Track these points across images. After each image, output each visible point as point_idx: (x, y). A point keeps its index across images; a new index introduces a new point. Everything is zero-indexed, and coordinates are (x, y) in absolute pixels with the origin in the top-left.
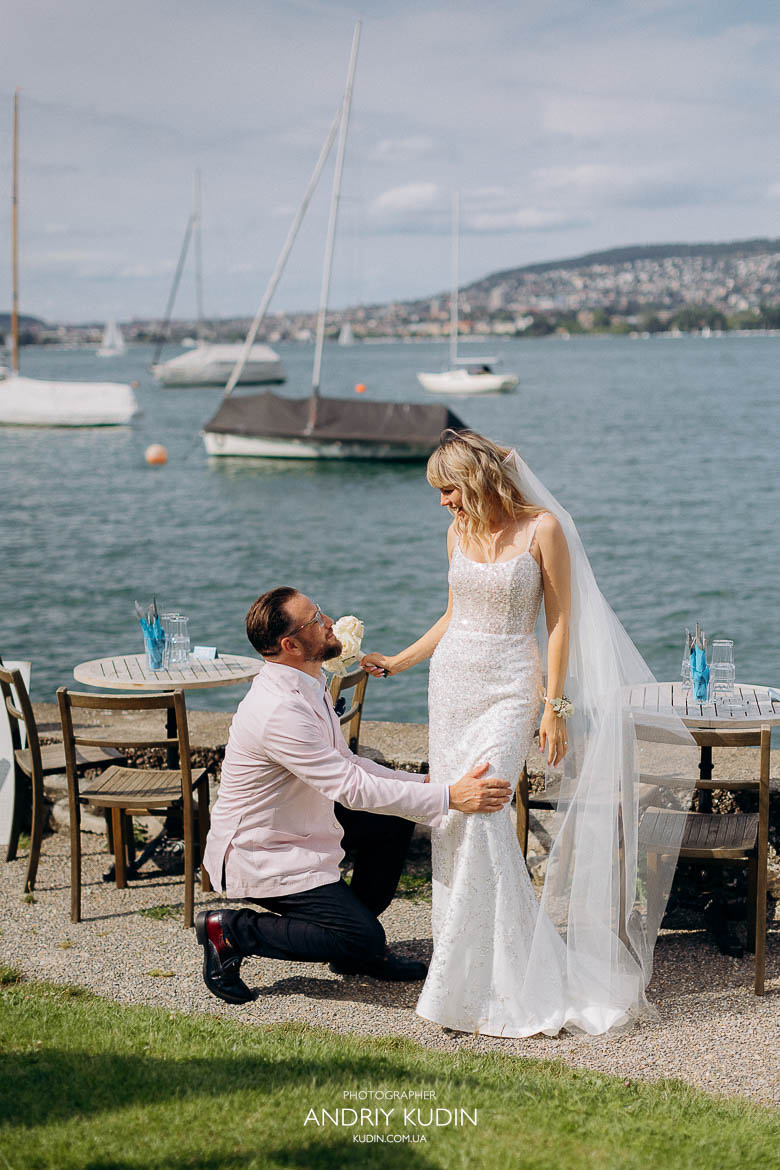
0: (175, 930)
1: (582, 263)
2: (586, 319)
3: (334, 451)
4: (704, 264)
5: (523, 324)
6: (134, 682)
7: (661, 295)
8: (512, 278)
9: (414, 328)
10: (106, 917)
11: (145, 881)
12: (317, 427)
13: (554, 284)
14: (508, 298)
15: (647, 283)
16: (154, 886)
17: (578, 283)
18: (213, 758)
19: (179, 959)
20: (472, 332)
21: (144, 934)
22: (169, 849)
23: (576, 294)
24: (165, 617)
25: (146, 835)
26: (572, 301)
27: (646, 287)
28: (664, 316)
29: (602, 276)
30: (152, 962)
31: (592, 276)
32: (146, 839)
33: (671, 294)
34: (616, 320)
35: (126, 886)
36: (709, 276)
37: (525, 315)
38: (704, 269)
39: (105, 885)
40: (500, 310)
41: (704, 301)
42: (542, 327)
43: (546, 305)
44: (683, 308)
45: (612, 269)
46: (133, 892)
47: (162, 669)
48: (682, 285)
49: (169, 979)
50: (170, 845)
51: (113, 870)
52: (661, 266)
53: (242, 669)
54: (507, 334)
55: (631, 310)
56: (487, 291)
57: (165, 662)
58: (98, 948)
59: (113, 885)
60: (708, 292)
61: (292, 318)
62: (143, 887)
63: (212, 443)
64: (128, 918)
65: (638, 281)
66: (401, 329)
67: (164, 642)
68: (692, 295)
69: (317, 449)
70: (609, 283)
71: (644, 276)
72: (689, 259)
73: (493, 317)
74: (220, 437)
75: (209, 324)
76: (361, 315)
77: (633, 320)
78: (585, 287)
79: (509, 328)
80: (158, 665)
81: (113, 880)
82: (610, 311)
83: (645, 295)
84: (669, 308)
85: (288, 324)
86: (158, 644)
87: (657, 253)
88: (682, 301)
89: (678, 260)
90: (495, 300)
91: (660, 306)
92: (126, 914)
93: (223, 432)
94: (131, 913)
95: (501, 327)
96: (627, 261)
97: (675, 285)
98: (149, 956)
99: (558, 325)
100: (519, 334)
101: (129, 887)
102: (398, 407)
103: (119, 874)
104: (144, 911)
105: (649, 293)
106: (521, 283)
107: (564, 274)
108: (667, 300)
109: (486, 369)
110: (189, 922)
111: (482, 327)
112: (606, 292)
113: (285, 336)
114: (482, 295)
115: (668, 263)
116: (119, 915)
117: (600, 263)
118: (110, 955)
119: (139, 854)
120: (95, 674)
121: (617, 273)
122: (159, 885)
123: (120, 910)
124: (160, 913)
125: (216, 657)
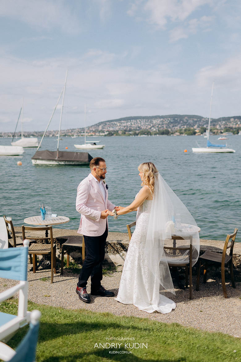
0: (49, 284)
1: (119, 120)
2: (120, 132)
3: (63, 163)
4: (146, 120)
5: (106, 133)
6: (39, 223)
7: (136, 127)
8: (104, 123)
9: (82, 134)
10: (32, 281)
11: (40, 271)
12: (58, 158)
13: (113, 125)
14: (103, 128)
15: (133, 125)
16: (42, 272)
17: (118, 124)
18: (55, 240)
19: (51, 292)
20: (95, 135)
21: (41, 285)
22: (46, 263)
23: (118, 127)
24: (46, 207)
25: (39, 259)
26: (117, 129)
27: (133, 126)
28: (137, 132)
29: (124, 123)
30: (45, 293)
31: (121, 123)
32: (39, 260)
33: (139, 127)
34: (127, 133)
35: (36, 272)
36: (147, 123)
37: (107, 132)
38: (146, 122)
39: (30, 272)
40: (101, 130)
41: (146, 129)
42: (110, 134)
43: (111, 129)
44: (141, 130)
45: (126, 122)
46: (37, 274)
47: (45, 220)
48: (141, 125)
49: (49, 297)
50: (46, 262)
51: (32, 268)
52: (136, 121)
53: (63, 219)
54: (103, 135)
55: (130, 130)
56: (98, 126)
57: (46, 218)
58: (31, 289)
59: (32, 272)
60: (147, 127)
61: (55, 132)
62: (39, 272)
63: (34, 162)
64: (37, 281)
65: (132, 124)
66: (79, 134)
67: (45, 213)
68: (143, 127)
69: (58, 163)
70: (125, 125)
71: (133, 123)
72: (142, 120)
73: (99, 132)
74: (35, 160)
75: (36, 133)
76: (70, 131)
77: (130, 133)
78: (120, 125)
79: (104, 134)
80: (44, 219)
81: (32, 271)
82: (125, 131)
83: (133, 127)
84: (138, 130)
85: (54, 133)
86: (44, 214)
87: (136, 118)
88: (141, 129)
89: (140, 120)
90: (100, 128)
91: (136, 130)
92: (36, 280)
93: (36, 159)
94: (38, 279)
95: (101, 134)
96: (129, 120)
97: (140, 125)
98: (44, 291)
99: (114, 134)
100: (105, 135)
101: (36, 273)
102: (77, 153)
103: (34, 269)
104: (41, 279)
105: (134, 127)
106: (106, 124)
107: (115, 123)
108: (138, 129)
109: (95, 144)
110: (52, 282)
111: (97, 134)
112: (125, 127)
113: (53, 136)
114: (97, 127)
115: (138, 120)
116: (35, 280)
117: (123, 120)
118: (34, 291)
119: (38, 264)
120: (29, 221)
121: (127, 122)
122: (43, 272)
123: (35, 279)
124: (44, 279)
125: (57, 217)
